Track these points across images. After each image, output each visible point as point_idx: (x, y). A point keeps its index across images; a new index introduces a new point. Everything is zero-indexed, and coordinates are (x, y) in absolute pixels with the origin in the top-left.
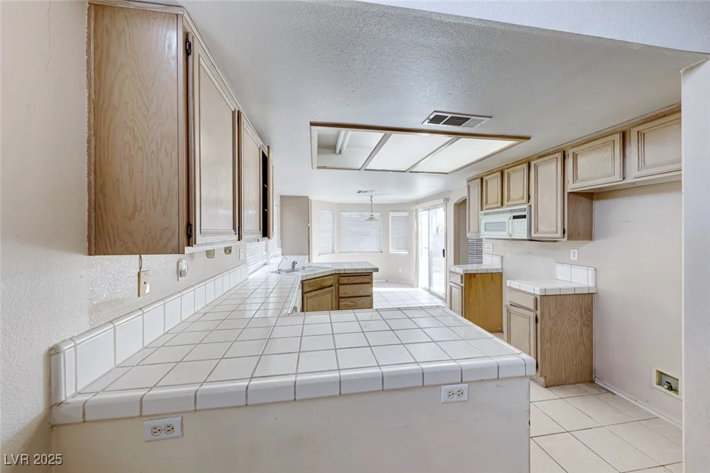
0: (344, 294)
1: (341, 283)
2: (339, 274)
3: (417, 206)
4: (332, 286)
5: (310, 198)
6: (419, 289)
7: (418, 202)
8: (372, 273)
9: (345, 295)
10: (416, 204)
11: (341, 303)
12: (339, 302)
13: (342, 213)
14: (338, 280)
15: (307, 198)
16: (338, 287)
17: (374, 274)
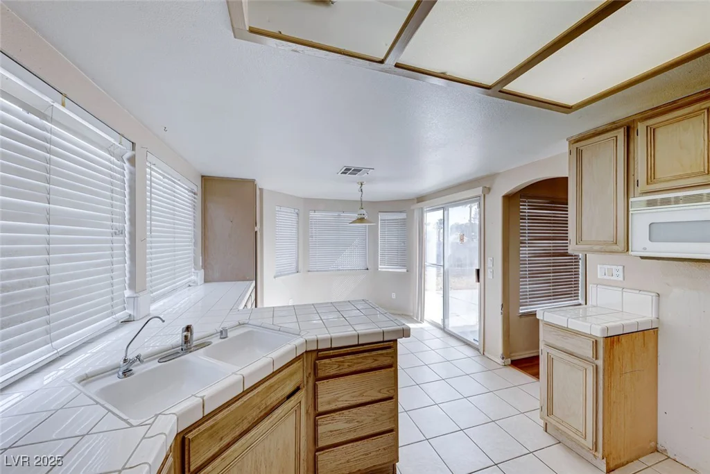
0: (329, 403)
1: (321, 374)
2: (318, 351)
3: (420, 205)
4: (298, 389)
5: (260, 184)
6: (425, 325)
7: (421, 199)
8: (396, 340)
9: (333, 407)
10: (418, 202)
11: (321, 429)
12: (316, 425)
13: (312, 214)
14: (315, 368)
15: (253, 182)
16: (315, 387)
17: (401, 342)
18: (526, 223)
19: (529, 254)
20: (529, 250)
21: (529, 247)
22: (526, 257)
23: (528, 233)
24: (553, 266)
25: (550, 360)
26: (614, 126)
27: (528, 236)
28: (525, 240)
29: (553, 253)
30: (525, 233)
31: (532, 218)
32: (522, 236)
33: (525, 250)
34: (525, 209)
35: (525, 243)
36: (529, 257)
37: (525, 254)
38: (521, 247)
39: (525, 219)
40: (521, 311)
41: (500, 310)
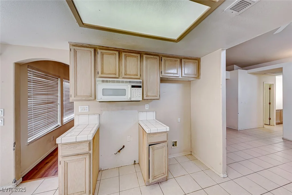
18: (32, 85)
19: (33, 104)
20: (33, 101)
21: (33, 99)
22: (31, 106)
23: (33, 91)
24: (47, 109)
25: (66, 164)
26: (90, 46)
27: (33, 93)
28: (31, 95)
29: (47, 102)
30: (31, 91)
31: (35, 82)
32: (29, 93)
33: (31, 102)
34: (31, 75)
35: (31, 97)
36: (33, 106)
37: (31, 104)
38: (29, 100)
39: (31, 82)
40: (28, 141)
41: (12, 147)
